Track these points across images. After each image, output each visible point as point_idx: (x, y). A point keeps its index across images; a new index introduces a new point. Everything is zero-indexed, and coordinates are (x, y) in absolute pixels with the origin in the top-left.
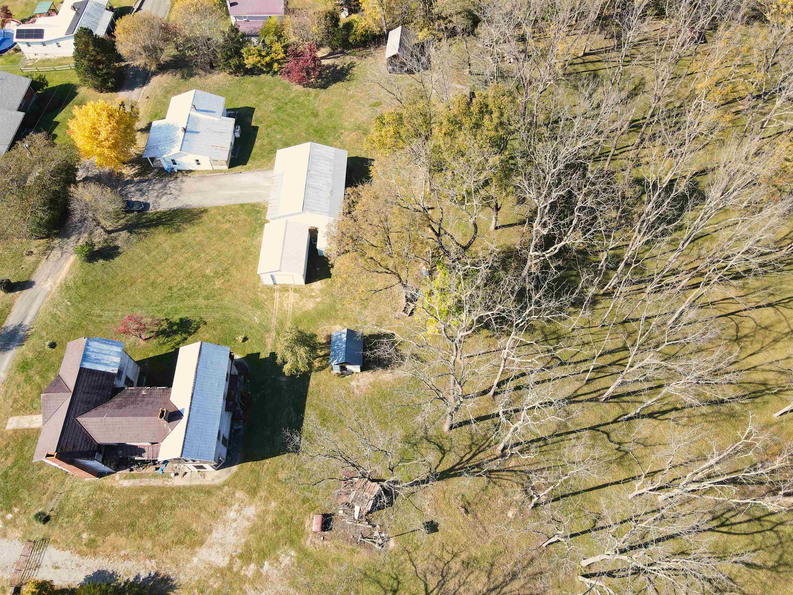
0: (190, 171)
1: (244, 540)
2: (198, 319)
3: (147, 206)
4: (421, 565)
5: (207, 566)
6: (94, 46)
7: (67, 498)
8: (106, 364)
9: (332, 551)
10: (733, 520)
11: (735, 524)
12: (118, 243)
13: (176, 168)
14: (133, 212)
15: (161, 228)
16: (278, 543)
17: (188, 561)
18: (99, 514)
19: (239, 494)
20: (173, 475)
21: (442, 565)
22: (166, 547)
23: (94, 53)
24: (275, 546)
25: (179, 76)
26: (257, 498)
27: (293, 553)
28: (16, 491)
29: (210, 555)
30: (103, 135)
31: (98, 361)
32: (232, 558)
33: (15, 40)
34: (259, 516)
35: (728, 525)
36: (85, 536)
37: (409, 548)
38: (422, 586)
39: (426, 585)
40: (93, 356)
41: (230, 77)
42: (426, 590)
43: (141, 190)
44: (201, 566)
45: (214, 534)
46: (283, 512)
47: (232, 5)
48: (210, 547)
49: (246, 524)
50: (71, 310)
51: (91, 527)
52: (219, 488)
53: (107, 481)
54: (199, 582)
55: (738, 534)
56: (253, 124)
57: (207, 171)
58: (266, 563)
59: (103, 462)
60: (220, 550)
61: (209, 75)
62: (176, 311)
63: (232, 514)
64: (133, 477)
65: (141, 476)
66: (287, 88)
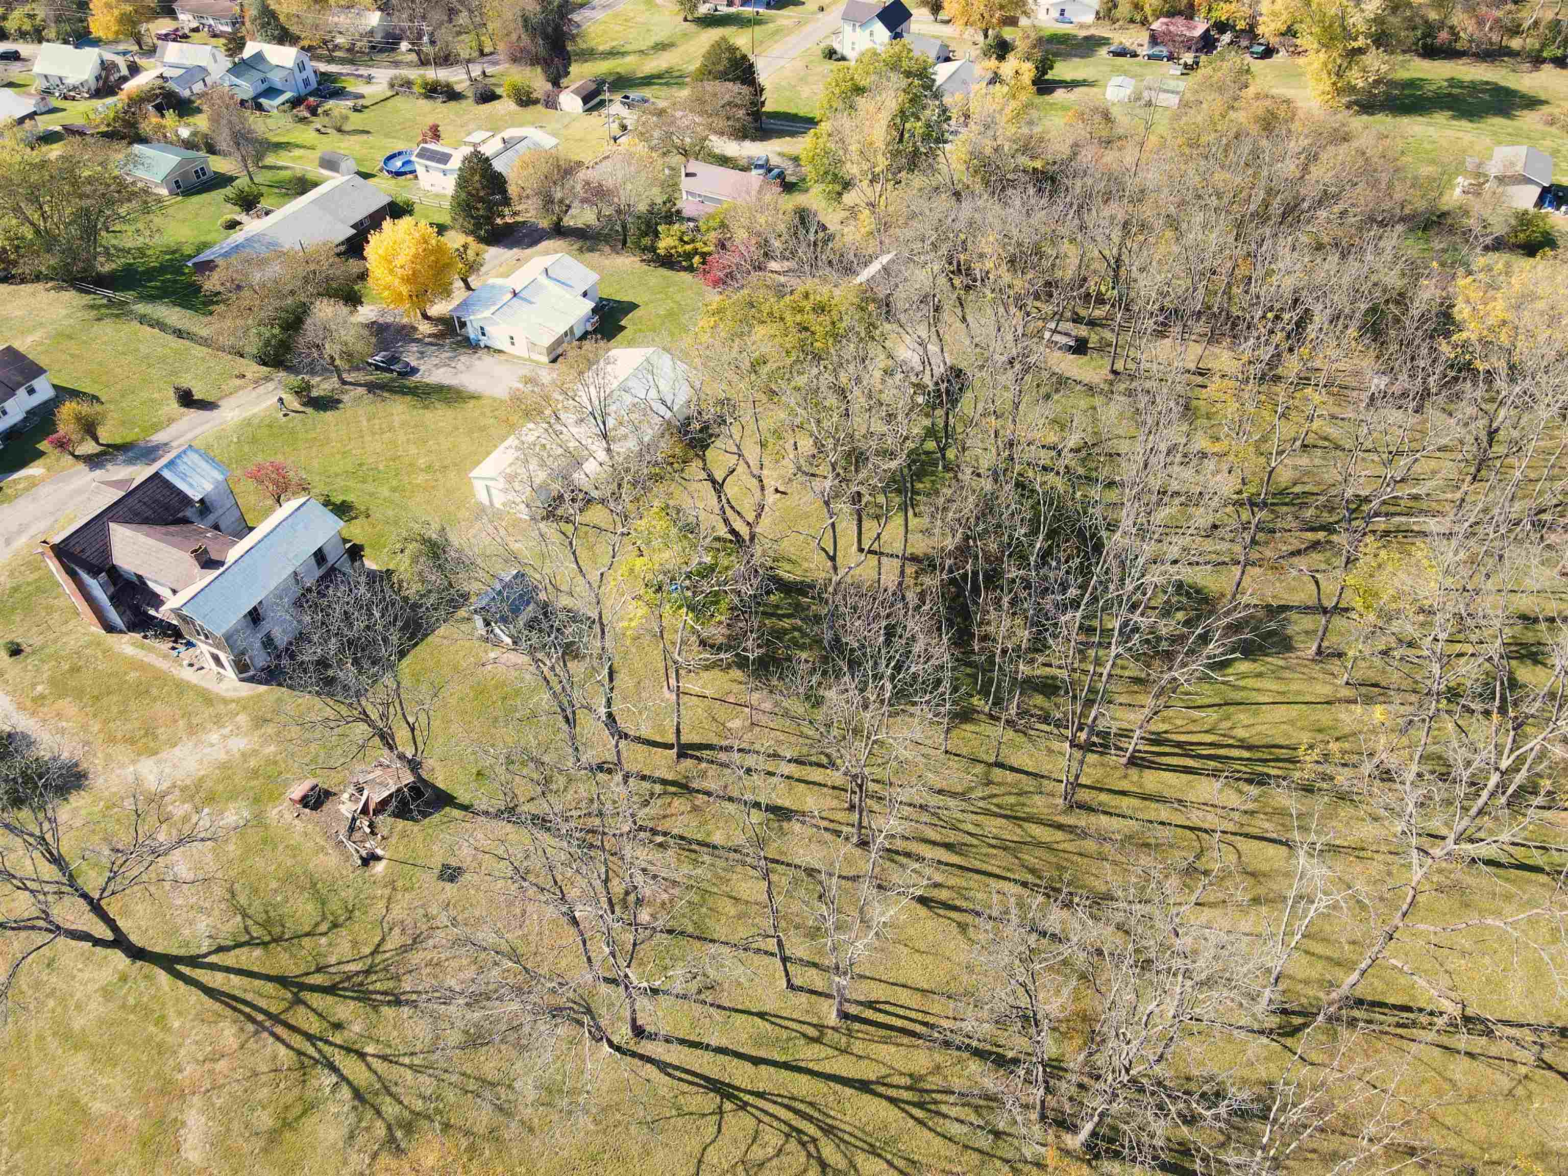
0: (500, 351)
1: (202, 773)
2: (363, 508)
3: (414, 371)
4: (397, 912)
5: (137, 782)
6: (482, 176)
7: (55, 641)
8: (191, 485)
9: (296, 835)
10: (944, 1109)
11: (945, 1116)
12: (345, 398)
13: (484, 341)
14: (392, 371)
15: (409, 398)
16: (239, 794)
17: (122, 766)
18: (75, 670)
19: (243, 719)
20: (185, 663)
21: (424, 927)
22: (111, 740)
23: (478, 185)
24: (233, 795)
25: (576, 247)
26: (258, 733)
27: (245, 814)
28: (13, 609)
29: (150, 771)
30: (400, 261)
31: (183, 477)
32: (173, 786)
33: (413, 158)
34: (243, 755)
35: (930, 1111)
36: (40, 688)
37: (399, 884)
38: (377, 940)
39: (383, 940)
40: (182, 467)
41: (638, 264)
42: (379, 945)
43: (422, 353)
44: (131, 779)
46: (275, 763)
47: (687, 175)
48: (159, 762)
49: (223, 757)
50: (233, 447)
51: (52, 682)
52: (225, 701)
53: (112, 639)
54: (114, 795)
55: (938, 1134)
56: (623, 323)
57: (519, 357)
58: (206, 810)
59: (111, 598)
60: (167, 771)
61: (614, 255)
62: (346, 490)
63: (214, 737)
64: (142, 647)
65: (151, 649)
66: (701, 294)
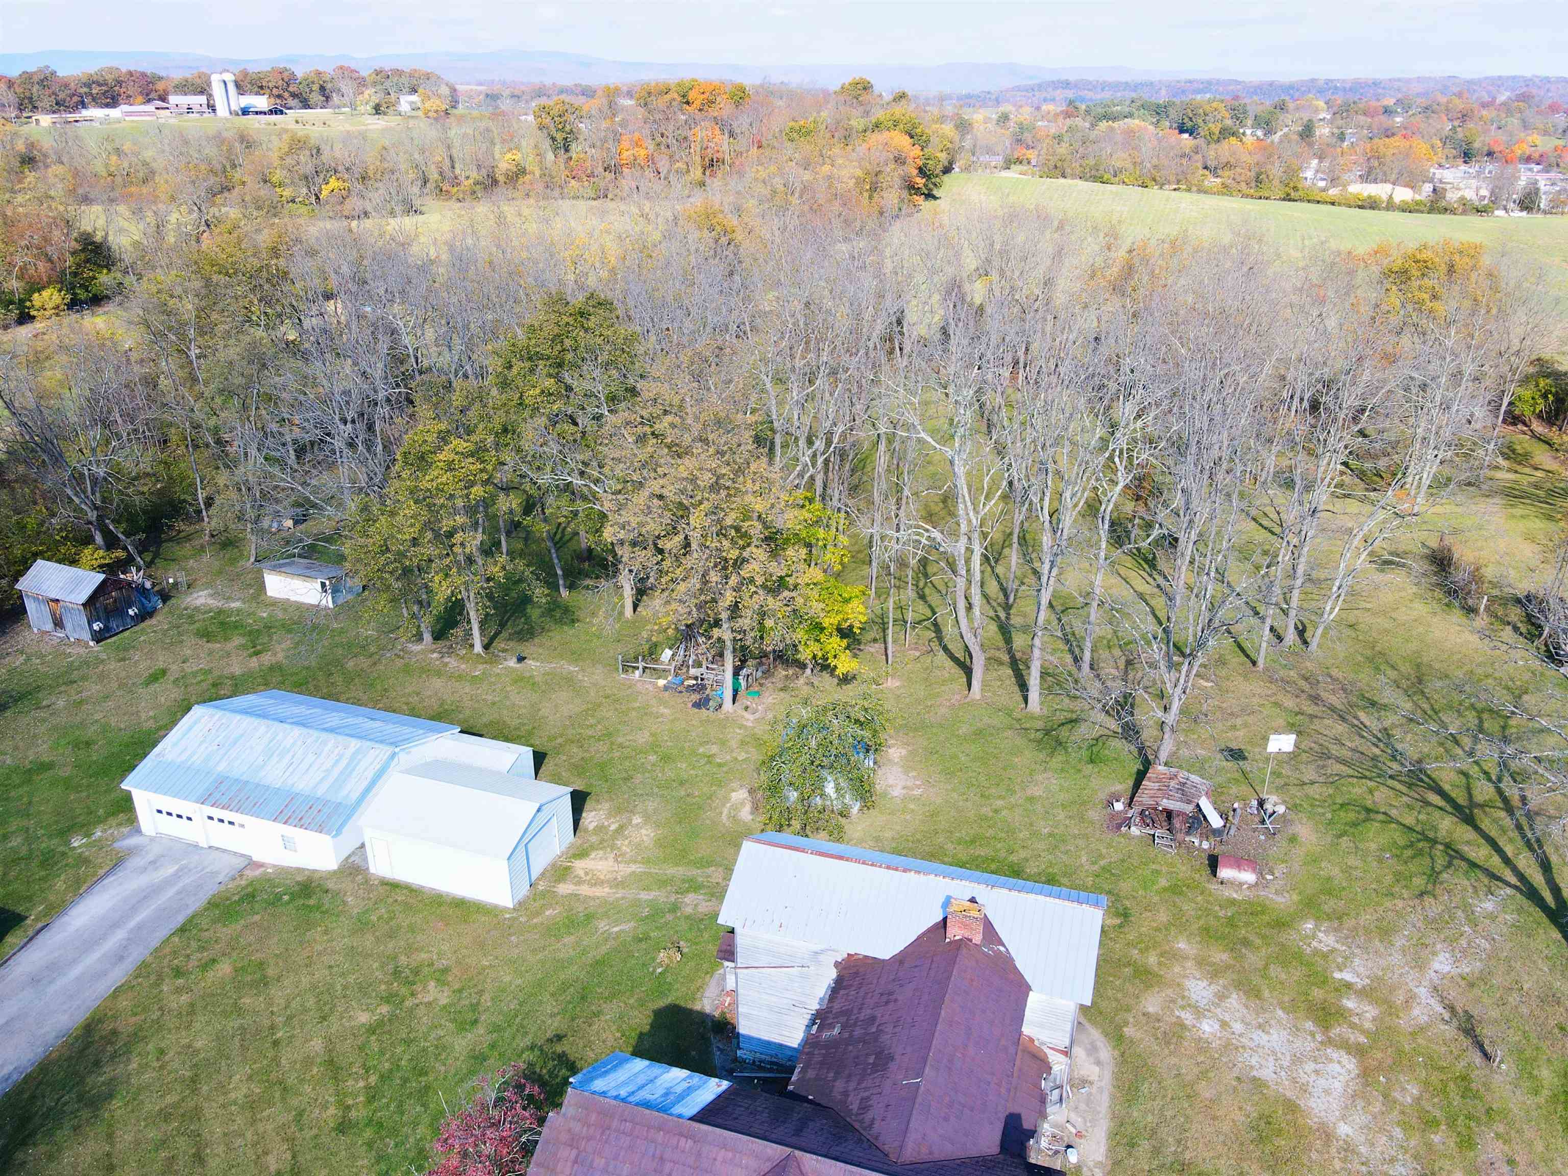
5: (1360, 1103)
16: (1281, 947)
17: (1349, 1148)
19: (1151, 1004)
27: (1308, 926)
29: (1327, 1092)
32: (1329, 1042)
34: (1215, 974)
44: (1360, 1118)
45: (1266, 1073)
46: (1204, 931)
48: (1304, 1089)
49: (1234, 1000)
52: (1124, 1048)
54: (1406, 1126)
58: (1338, 975)
60: (1310, 1066)
